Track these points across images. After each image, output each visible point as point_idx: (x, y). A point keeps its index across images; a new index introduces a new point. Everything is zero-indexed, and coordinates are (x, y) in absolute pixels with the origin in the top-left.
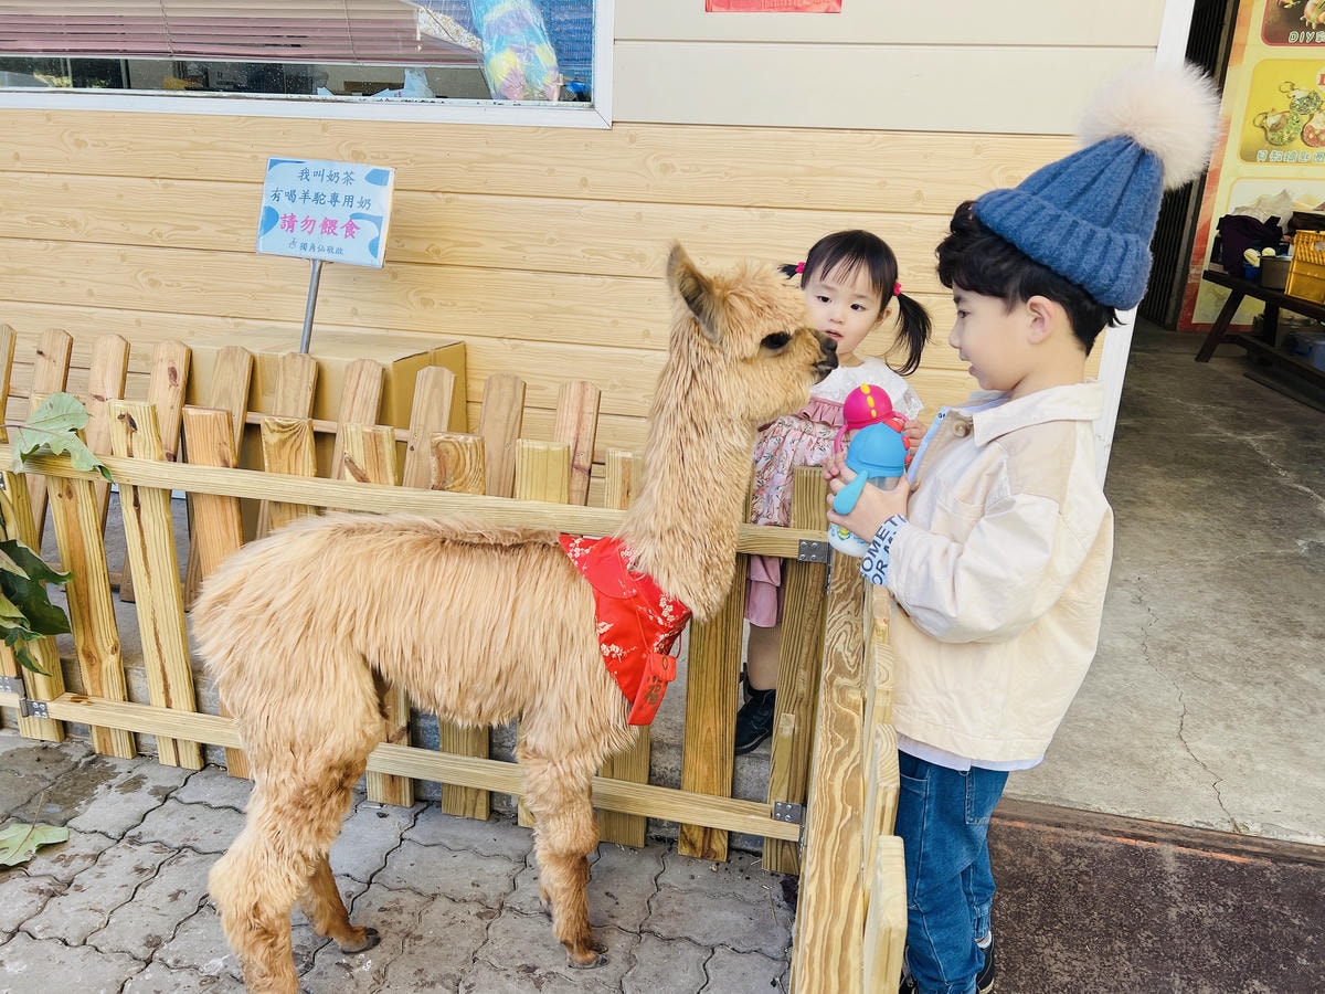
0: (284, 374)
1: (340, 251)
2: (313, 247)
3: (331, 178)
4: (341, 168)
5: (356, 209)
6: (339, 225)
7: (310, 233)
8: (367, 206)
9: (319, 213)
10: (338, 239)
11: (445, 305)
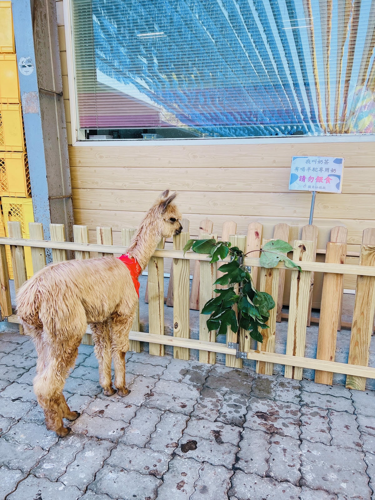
0: (305, 233)
1: (324, 188)
2: (313, 187)
3: (319, 162)
4: (323, 159)
5: (330, 173)
6: (324, 179)
7: (312, 182)
8: (335, 171)
9: (314, 175)
10: (323, 184)
11: (333, 208)
